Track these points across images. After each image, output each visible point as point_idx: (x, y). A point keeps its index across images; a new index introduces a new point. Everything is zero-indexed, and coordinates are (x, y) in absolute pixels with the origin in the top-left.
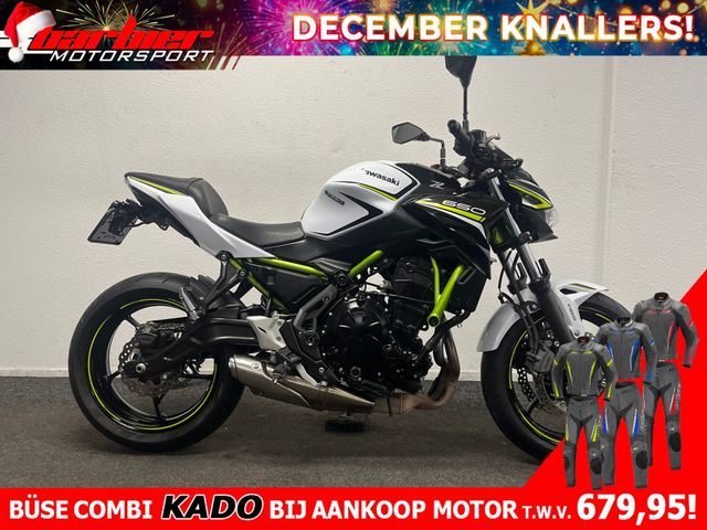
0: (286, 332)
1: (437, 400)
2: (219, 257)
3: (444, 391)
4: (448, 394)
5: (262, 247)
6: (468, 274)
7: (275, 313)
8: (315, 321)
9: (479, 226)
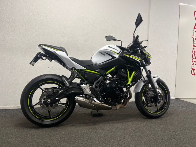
0: (91, 89)
1: (125, 105)
2: (72, 69)
4: (127, 104)
5: (83, 66)
6: (137, 73)
7: (88, 84)
8: (98, 86)
9: (139, 61)
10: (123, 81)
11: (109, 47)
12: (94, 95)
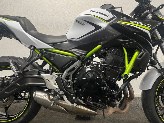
0: (58, 81)
1: (123, 109)
2: (30, 48)
3: (125, 106)
5: (49, 44)
6: (142, 55)
7: (54, 73)
8: (71, 76)
9: (148, 32)
10: (116, 68)
11: (91, 11)
12: (64, 91)
